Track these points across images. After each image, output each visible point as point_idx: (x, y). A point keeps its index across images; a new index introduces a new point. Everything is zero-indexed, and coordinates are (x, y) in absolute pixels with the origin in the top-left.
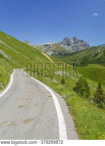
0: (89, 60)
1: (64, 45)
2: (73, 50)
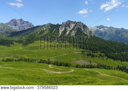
0: (36, 37)
1: (11, 25)
2: (20, 29)
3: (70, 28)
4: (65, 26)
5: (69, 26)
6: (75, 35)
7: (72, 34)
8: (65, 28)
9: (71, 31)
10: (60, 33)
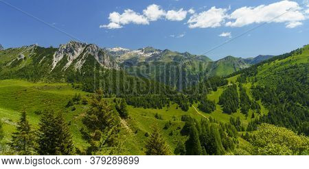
3: (73, 54)
4: (66, 50)
5: (71, 51)
6: (82, 68)
7: (76, 67)
8: (65, 56)
9: (75, 61)
10: (55, 65)
